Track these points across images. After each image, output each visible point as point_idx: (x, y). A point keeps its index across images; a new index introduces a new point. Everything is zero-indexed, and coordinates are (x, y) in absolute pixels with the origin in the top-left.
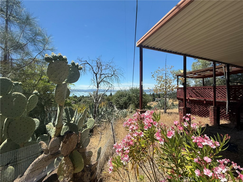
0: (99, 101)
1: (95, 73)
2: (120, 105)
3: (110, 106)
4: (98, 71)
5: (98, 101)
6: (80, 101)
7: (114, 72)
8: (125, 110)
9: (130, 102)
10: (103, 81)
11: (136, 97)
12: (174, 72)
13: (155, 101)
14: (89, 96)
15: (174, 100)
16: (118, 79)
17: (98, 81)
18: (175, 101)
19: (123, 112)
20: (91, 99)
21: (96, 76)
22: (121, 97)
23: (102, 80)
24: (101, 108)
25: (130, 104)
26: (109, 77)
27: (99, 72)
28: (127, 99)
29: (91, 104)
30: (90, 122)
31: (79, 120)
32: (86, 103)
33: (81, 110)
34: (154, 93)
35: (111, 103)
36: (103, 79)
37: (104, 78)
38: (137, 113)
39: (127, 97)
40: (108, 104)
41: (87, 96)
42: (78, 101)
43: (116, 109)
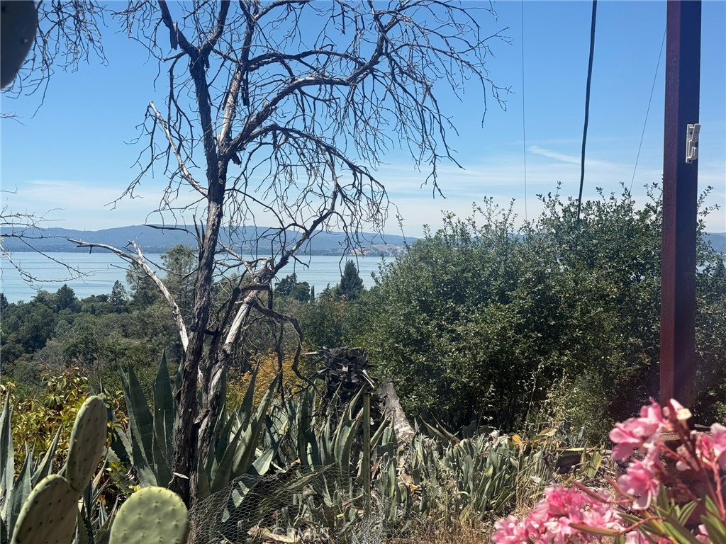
0: (229, 339)
1: (188, 48)
2: (444, 390)
3: (345, 398)
4: (222, 20)
5: (218, 335)
6: (35, 342)
7: (384, 30)
8: (495, 443)
9: (555, 354)
10: (266, 131)
11: (619, 301)
14: (129, 294)
16: (428, 103)
17: (220, 135)
19: (481, 462)
20: (147, 327)
21: (198, 72)
22: (451, 304)
23: (261, 117)
24: (247, 406)
25: (551, 374)
26: (332, 83)
27: (226, 36)
28: (519, 329)
29: (149, 375)
30: (140, 526)
31: (25, 505)
32: (100, 364)
33: (42, 432)
35: (356, 361)
36: (268, 111)
37: (281, 96)
38: (662, 416)
39: (522, 298)
40: (316, 375)
41: (104, 298)
42: (18, 341)
43: (404, 429)
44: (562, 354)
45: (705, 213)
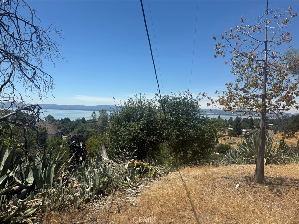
9: (152, 137)
12: (294, 55)
13: (240, 136)
15: (287, 135)
18: (287, 138)
34: (239, 117)
41: (91, 120)
42: (70, 129)
43: (106, 158)
44: (153, 137)
45: (199, 100)
